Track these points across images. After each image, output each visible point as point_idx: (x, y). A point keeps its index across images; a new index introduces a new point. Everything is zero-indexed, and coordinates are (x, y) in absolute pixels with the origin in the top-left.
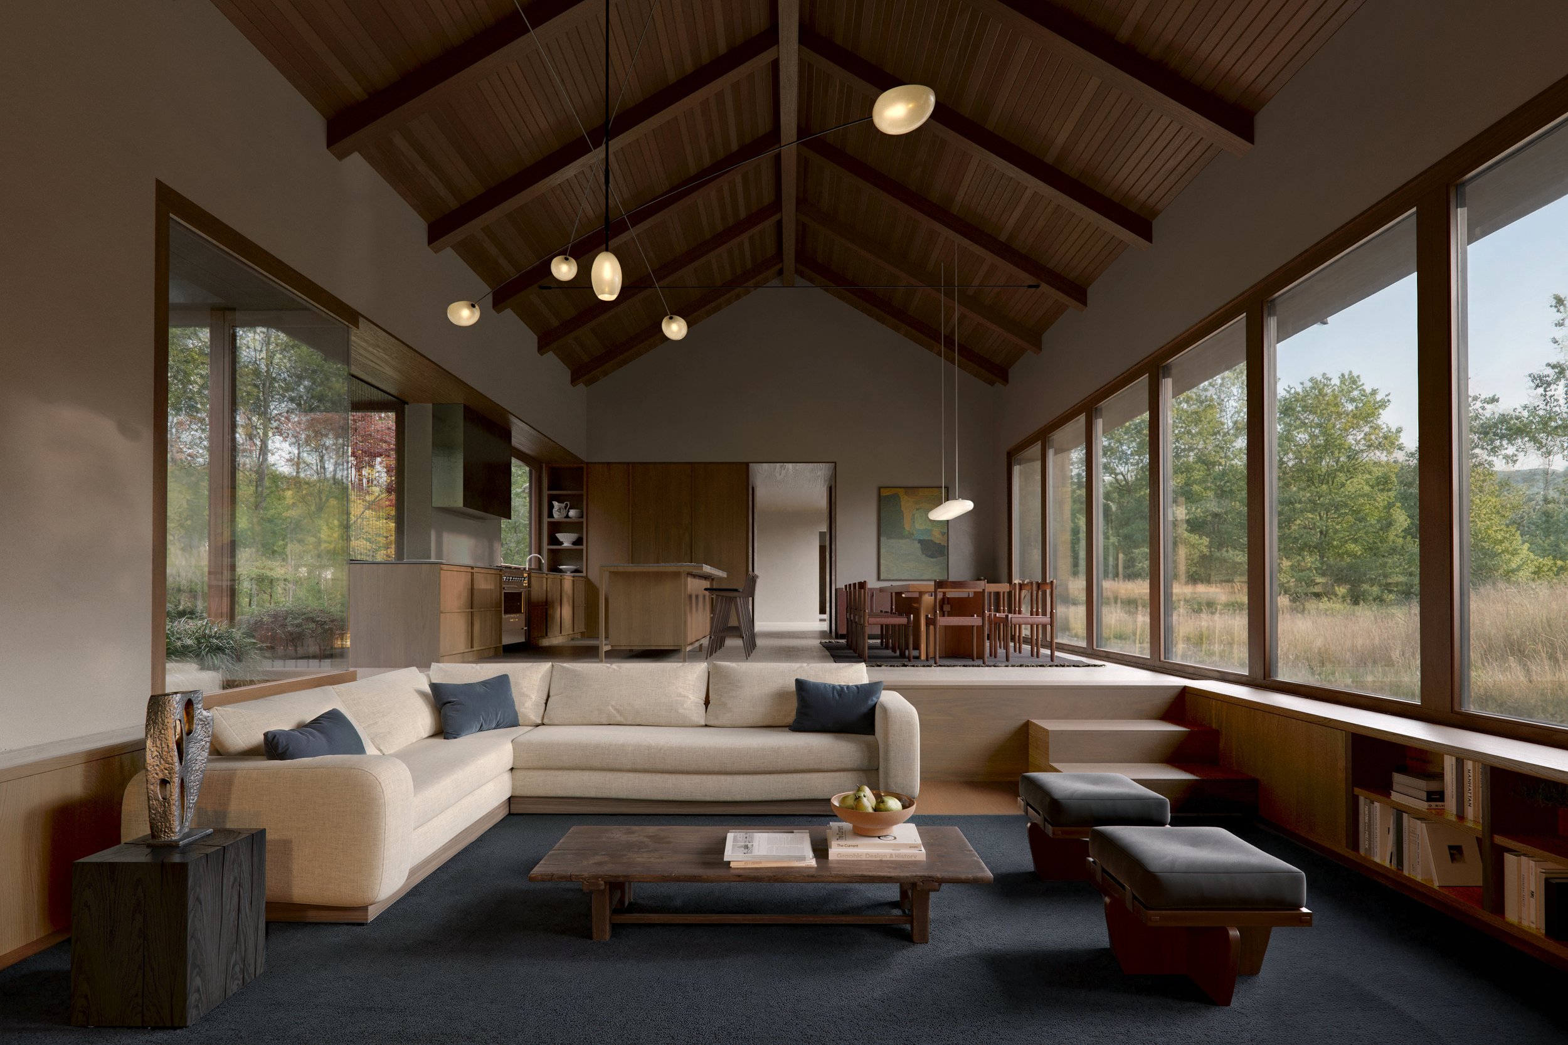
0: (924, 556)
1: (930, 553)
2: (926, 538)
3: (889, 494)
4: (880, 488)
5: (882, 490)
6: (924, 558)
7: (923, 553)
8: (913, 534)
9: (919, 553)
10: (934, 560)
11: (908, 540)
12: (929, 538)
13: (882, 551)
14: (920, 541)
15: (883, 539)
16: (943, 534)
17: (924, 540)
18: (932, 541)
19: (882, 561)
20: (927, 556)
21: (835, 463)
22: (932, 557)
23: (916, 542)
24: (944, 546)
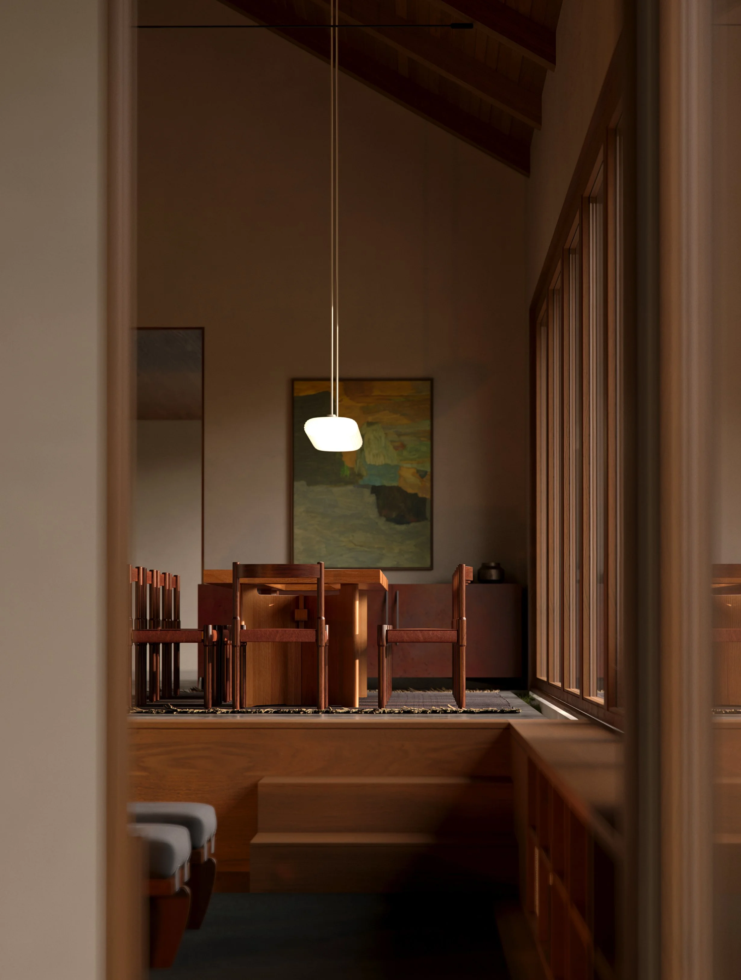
0: (384, 519)
1: (394, 515)
2: (387, 483)
3: (311, 392)
4: (293, 381)
5: (297, 385)
6: (382, 523)
7: (381, 514)
8: (360, 475)
9: (373, 513)
10: (403, 527)
11: (350, 487)
12: (395, 484)
13: (298, 510)
14: (376, 490)
15: (299, 485)
16: (421, 475)
17: (382, 487)
18: (398, 489)
19: (297, 531)
20: (389, 519)
21: (202, 329)
22: (399, 521)
23: (367, 492)
24: (424, 500)
